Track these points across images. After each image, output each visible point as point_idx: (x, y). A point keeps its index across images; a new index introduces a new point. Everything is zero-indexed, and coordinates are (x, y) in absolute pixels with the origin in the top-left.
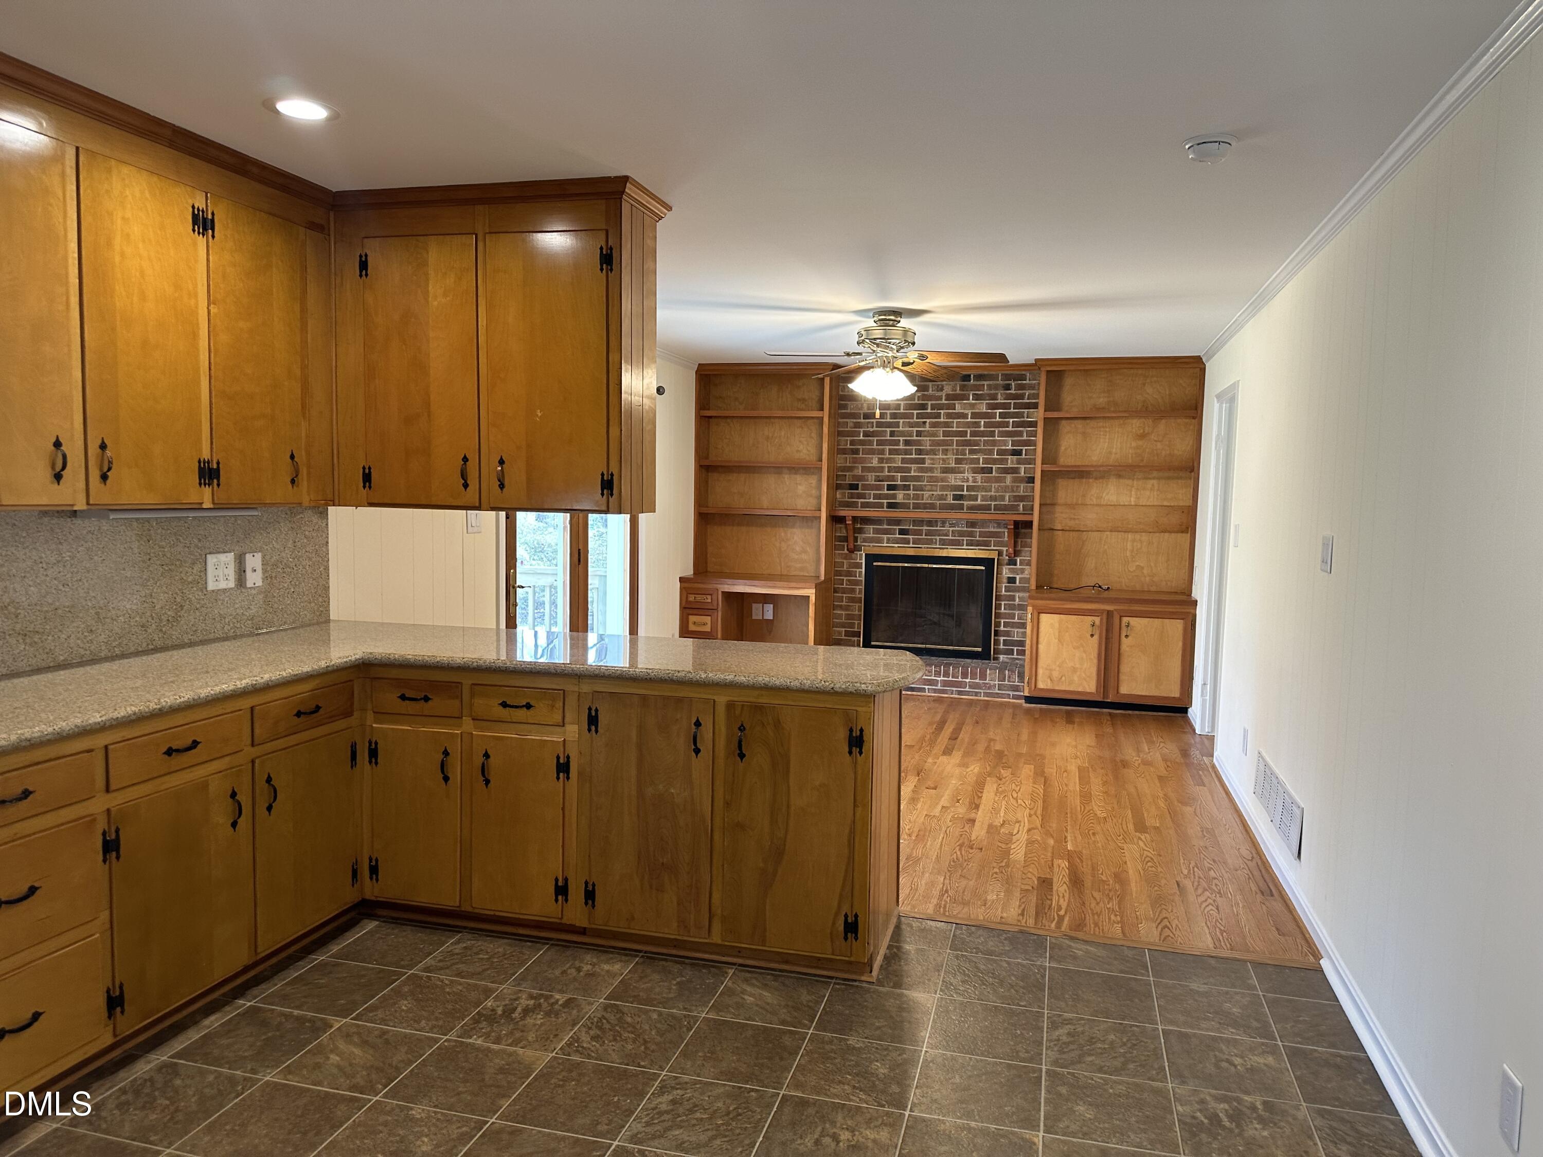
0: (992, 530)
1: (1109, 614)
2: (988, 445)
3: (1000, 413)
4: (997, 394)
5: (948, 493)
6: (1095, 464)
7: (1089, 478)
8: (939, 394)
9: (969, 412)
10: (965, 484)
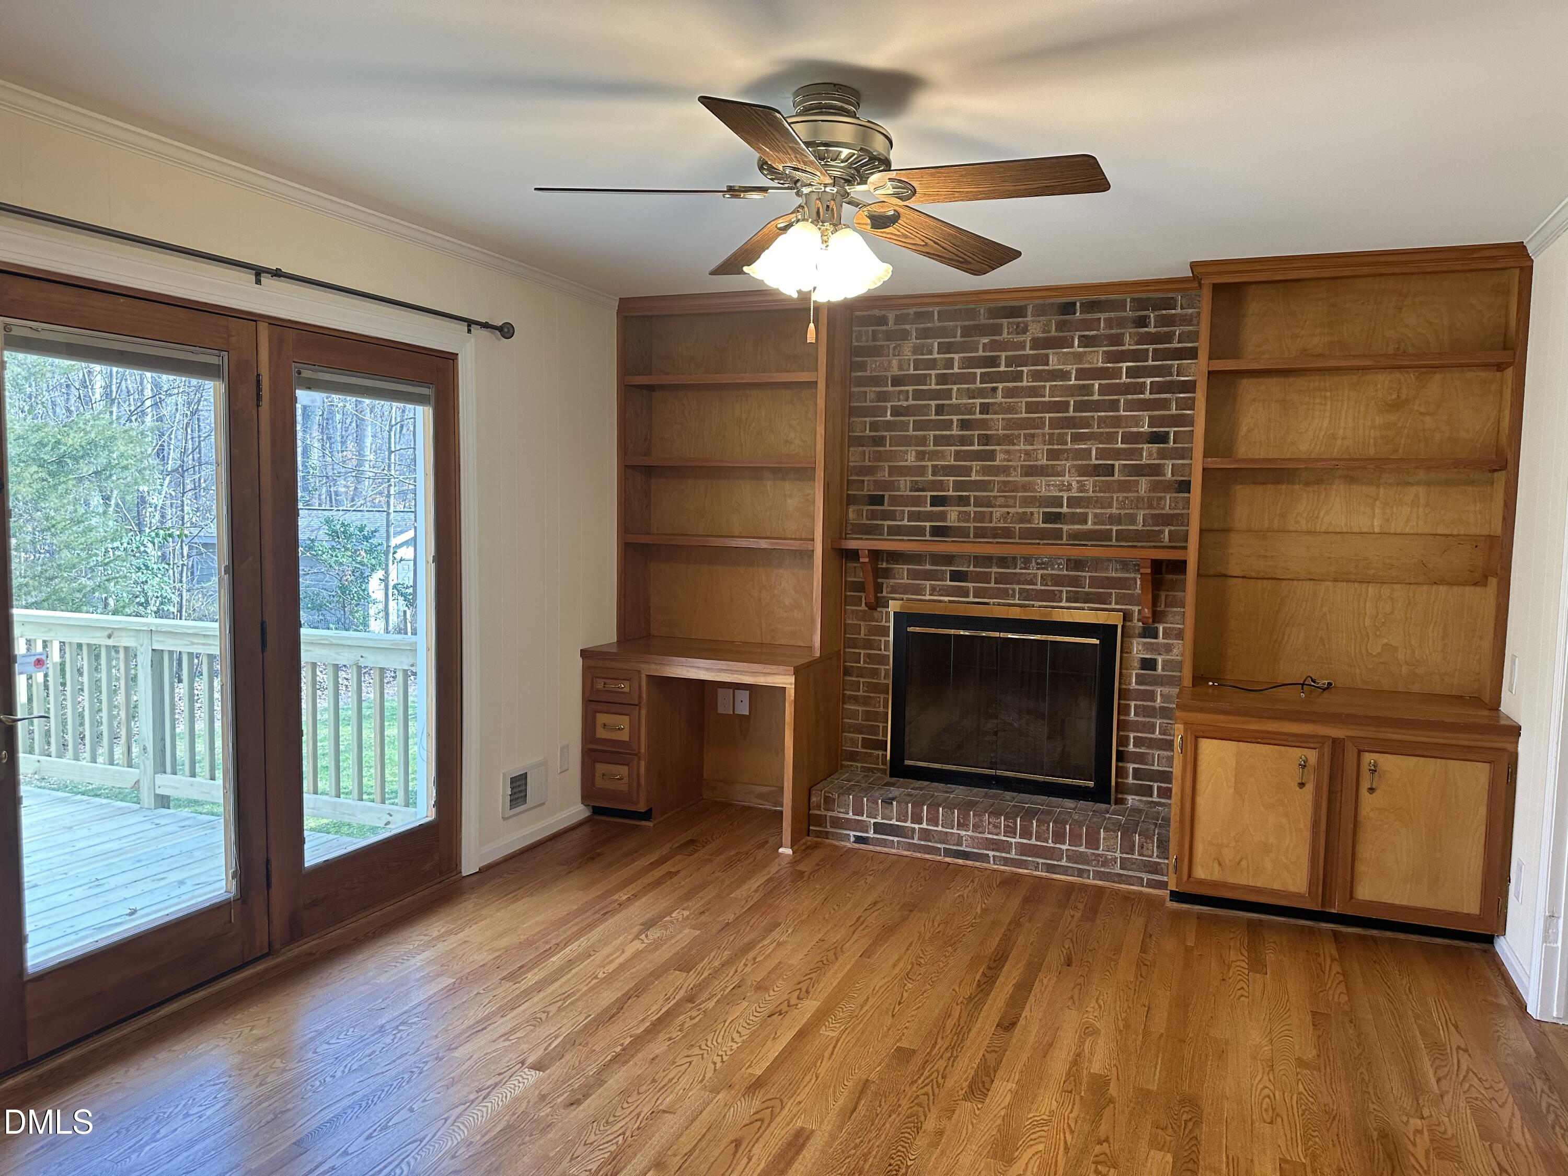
0: (1114, 575)
1: (1337, 745)
2: (1106, 427)
3: (1127, 368)
4: (1123, 334)
5: (1036, 510)
6: (1303, 456)
7: (1293, 483)
8: (1021, 338)
9: (1072, 369)
10: (1065, 495)
